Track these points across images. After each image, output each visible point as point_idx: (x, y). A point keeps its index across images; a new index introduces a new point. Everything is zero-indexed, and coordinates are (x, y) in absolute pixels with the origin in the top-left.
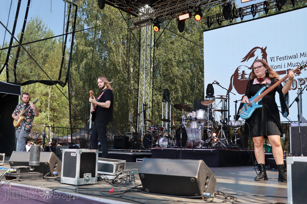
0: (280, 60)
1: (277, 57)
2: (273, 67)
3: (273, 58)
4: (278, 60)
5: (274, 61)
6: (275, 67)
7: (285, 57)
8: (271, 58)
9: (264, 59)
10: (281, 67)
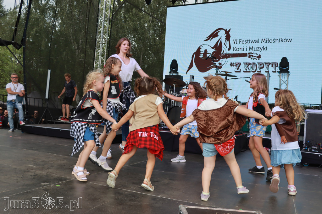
0: (243, 43)
1: (240, 40)
2: (236, 49)
3: (236, 41)
4: (241, 43)
5: (237, 43)
6: (238, 50)
7: (248, 41)
8: (234, 41)
9: (227, 40)
10: (243, 50)
